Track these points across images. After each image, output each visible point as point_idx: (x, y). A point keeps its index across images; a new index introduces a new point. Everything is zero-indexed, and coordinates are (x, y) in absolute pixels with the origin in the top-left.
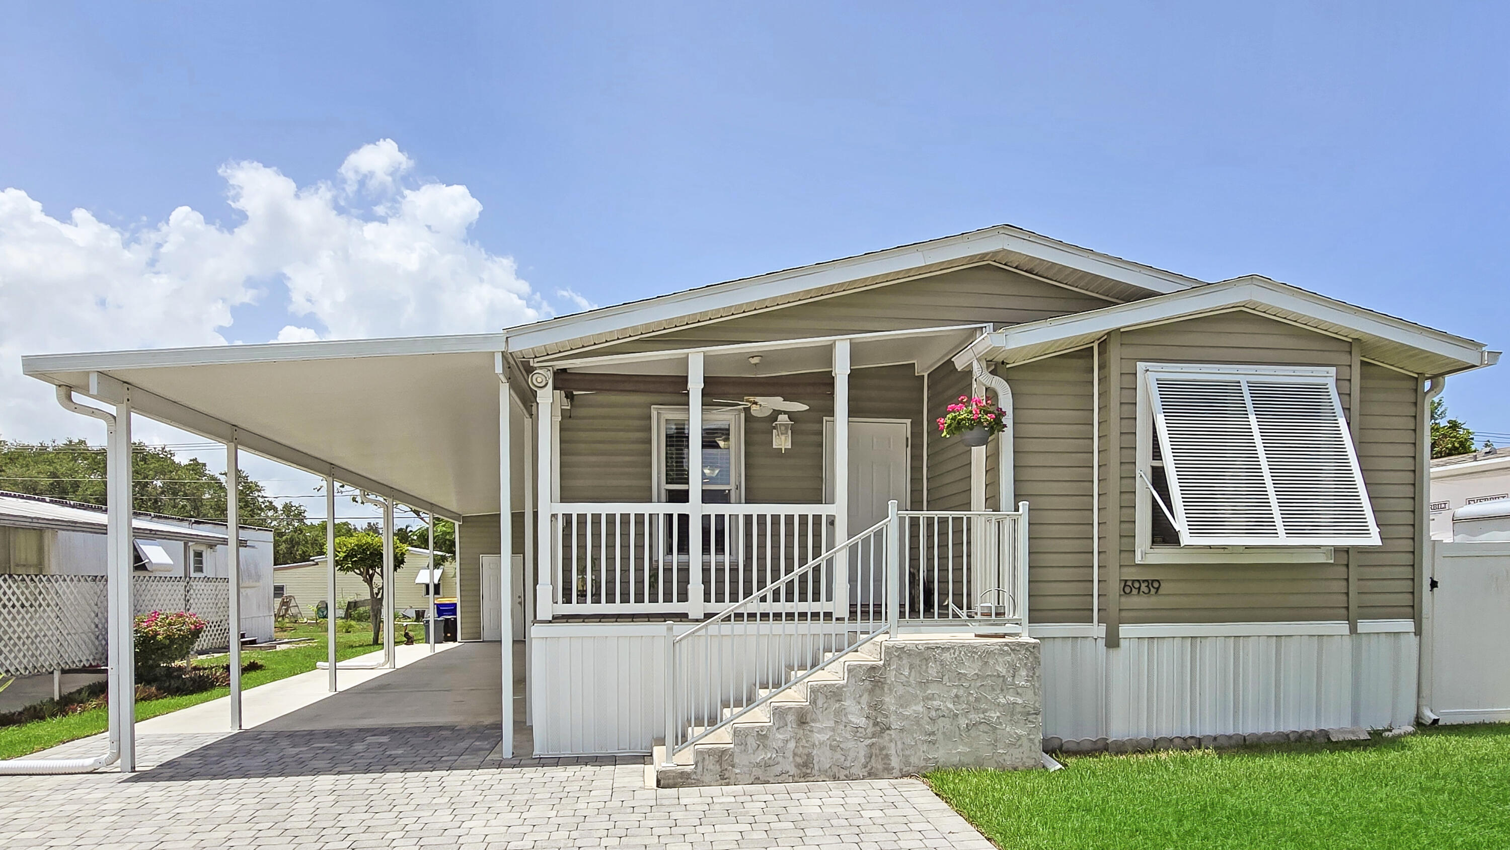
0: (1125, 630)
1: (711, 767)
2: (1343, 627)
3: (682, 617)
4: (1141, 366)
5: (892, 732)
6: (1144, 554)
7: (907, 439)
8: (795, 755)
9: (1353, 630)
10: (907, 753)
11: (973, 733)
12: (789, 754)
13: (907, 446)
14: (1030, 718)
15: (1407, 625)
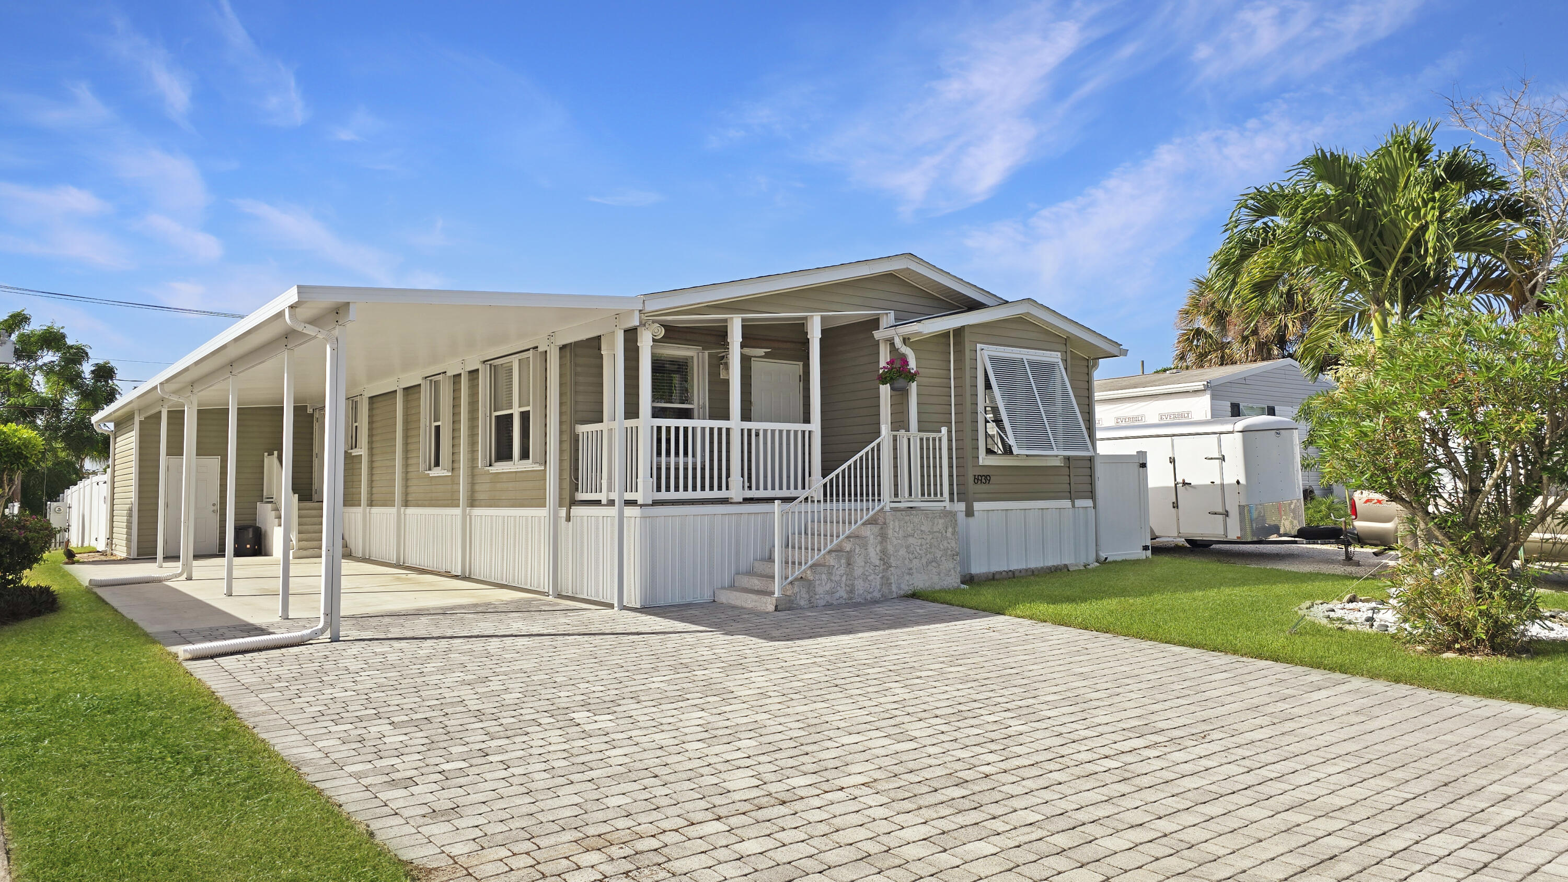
0: (977, 506)
1: (804, 596)
2: (1067, 503)
3: (725, 501)
4: (979, 346)
5: (892, 569)
6: (983, 459)
7: (800, 376)
8: (846, 585)
9: (1073, 506)
10: (899, 582)
11: (930, 567)
12: (843, 585)
13: (800, 381)
14: (955, 557)
15: (1089, 503)
